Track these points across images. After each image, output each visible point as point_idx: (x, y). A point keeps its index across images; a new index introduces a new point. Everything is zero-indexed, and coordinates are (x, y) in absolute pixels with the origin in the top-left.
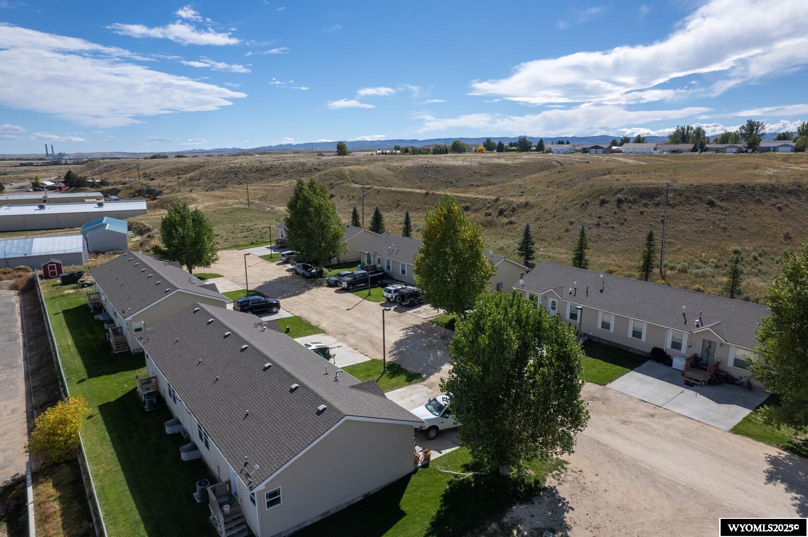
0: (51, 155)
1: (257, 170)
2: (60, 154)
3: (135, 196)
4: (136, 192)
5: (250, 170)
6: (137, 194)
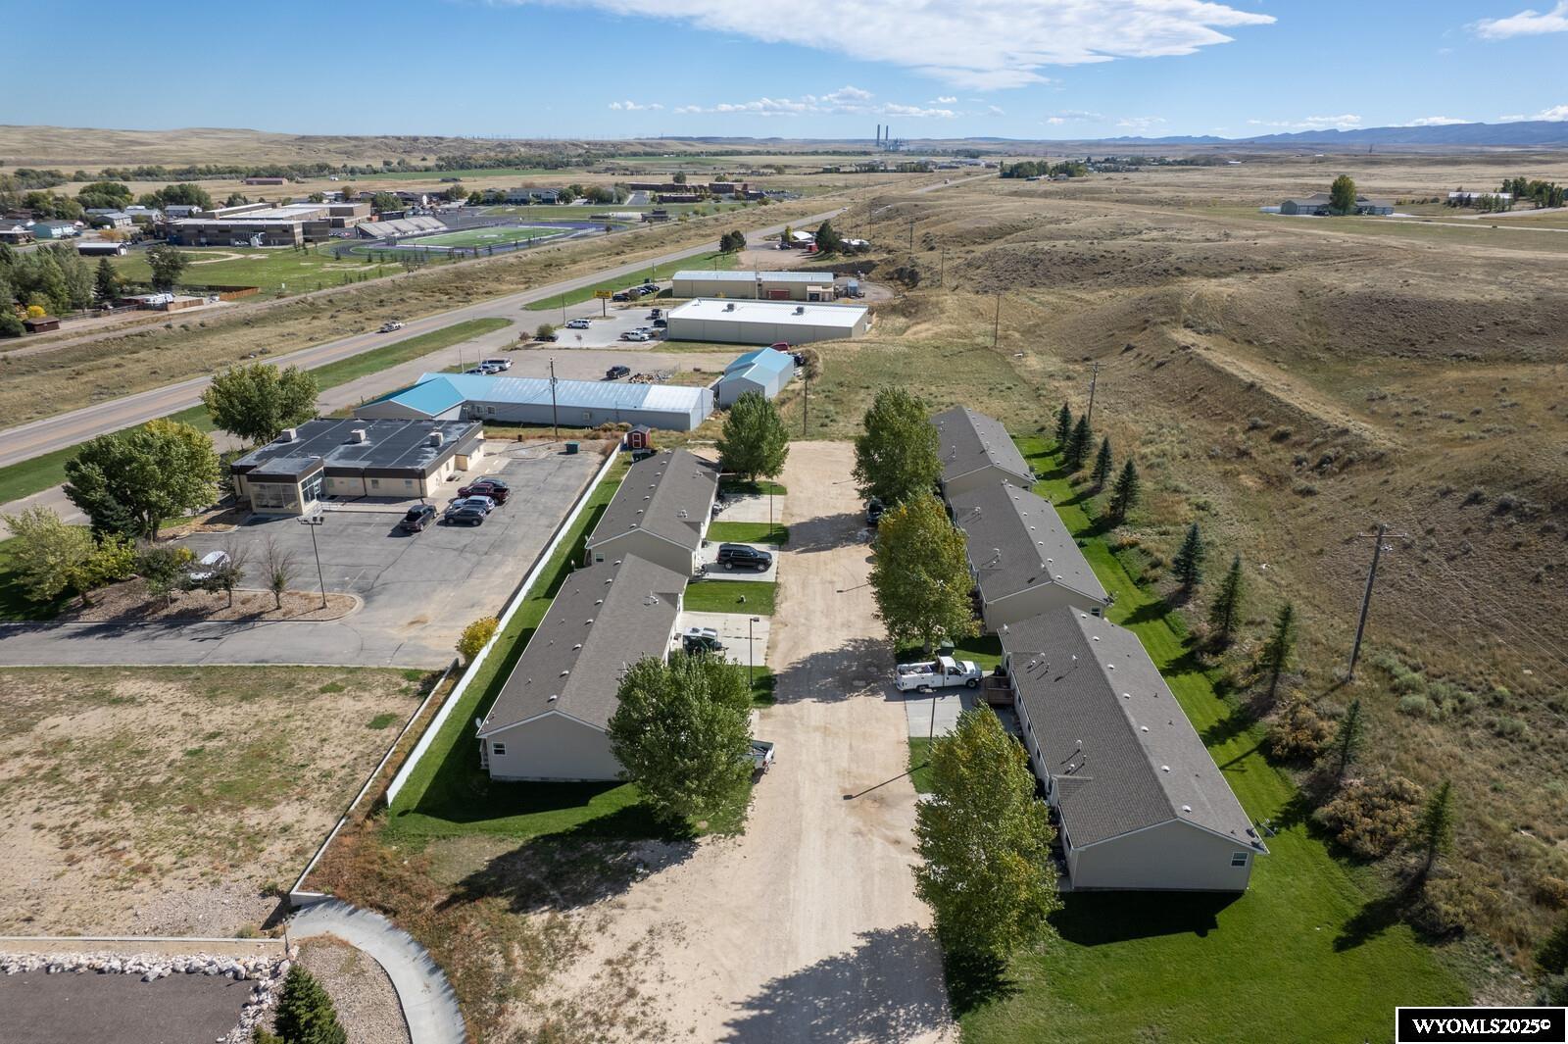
0: (883, 144)
1: (1074, 261)
3: (891, 279)
5: (1063, 259)
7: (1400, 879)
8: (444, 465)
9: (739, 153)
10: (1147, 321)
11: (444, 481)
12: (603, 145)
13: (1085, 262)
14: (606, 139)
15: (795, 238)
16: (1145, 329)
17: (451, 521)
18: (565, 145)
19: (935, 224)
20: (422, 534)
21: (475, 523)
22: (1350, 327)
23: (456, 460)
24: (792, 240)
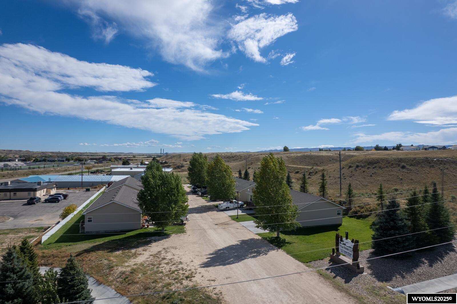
0: (163, 153)
1: (228, 157)
2: (166, 153)
4: (177, 166)
5: (225, 157)
6: (177, 168)
7: (377, 216)
8: (43, 190)
9: (121, 155)
10: (252, 163)
11: (42, 196)
12: (77, 153)
13: (230, 158)
14: (78, 152)
15: (145, 163)
16: (252, 164)
17: (47, 201)
18: (65, 153)
19: (186, 157)
20: (36, 205)
21: (57, 202)
22: (301, 162)
23: (47, 190)
24: (144, 163)
